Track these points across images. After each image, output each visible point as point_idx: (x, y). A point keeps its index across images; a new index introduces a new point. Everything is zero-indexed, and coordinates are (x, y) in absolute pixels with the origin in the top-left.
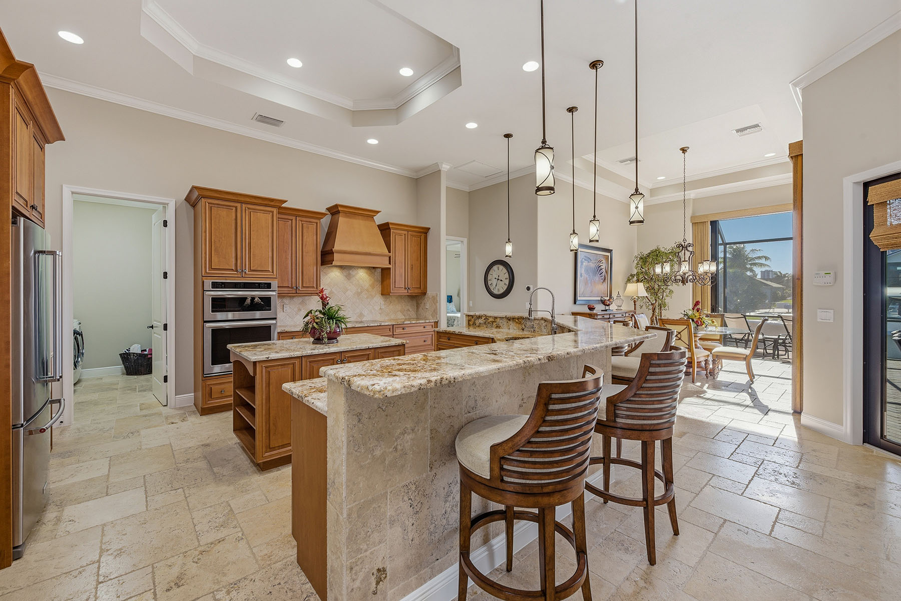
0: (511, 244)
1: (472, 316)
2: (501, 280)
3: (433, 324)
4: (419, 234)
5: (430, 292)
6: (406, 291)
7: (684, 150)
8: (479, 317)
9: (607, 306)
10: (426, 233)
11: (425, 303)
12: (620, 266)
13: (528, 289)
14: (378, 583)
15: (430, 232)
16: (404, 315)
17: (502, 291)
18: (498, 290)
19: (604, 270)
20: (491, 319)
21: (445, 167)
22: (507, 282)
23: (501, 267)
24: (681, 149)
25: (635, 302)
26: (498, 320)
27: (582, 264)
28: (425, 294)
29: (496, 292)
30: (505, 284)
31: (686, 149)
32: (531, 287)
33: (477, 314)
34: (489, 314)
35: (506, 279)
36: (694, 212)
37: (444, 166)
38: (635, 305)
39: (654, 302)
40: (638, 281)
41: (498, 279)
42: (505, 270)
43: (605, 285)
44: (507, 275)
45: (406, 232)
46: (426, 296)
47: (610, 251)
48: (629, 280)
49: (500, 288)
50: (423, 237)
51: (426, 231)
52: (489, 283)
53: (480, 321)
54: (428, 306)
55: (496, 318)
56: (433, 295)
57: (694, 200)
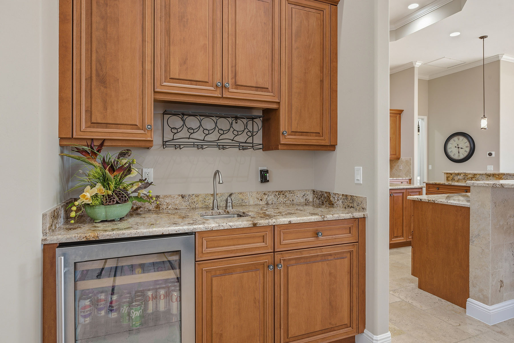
0: (486, 119)
1: (451, 174)
2: (462, 148)
3: (408, 180)
4: (395, 115)
5: (403, 157)
8: (458, 174)
10: (400, 114)
11: (398, 166)
13: (490, 154)
14: (501, 287)
15: (404, 112)
17: (462, 157)
18: (459, 156)
20: (470, 176)
21: (418, 64)
22: (468, 150)
23: (461, 138)
28: (398, 159)
29: (456, 158)
30: (465, 151)
32: (493, 153)
34: (468, 172)
35: (466, 147)
37: (417, 63)
41: (458, 148)
44: (468, 144)
46: (400, 160)
49: (461, 154)
50: (398, 117)
52: (449, 150)
53: (459, 177)
54: (401, 167)
55: (476, 175)
56: (407, 159)
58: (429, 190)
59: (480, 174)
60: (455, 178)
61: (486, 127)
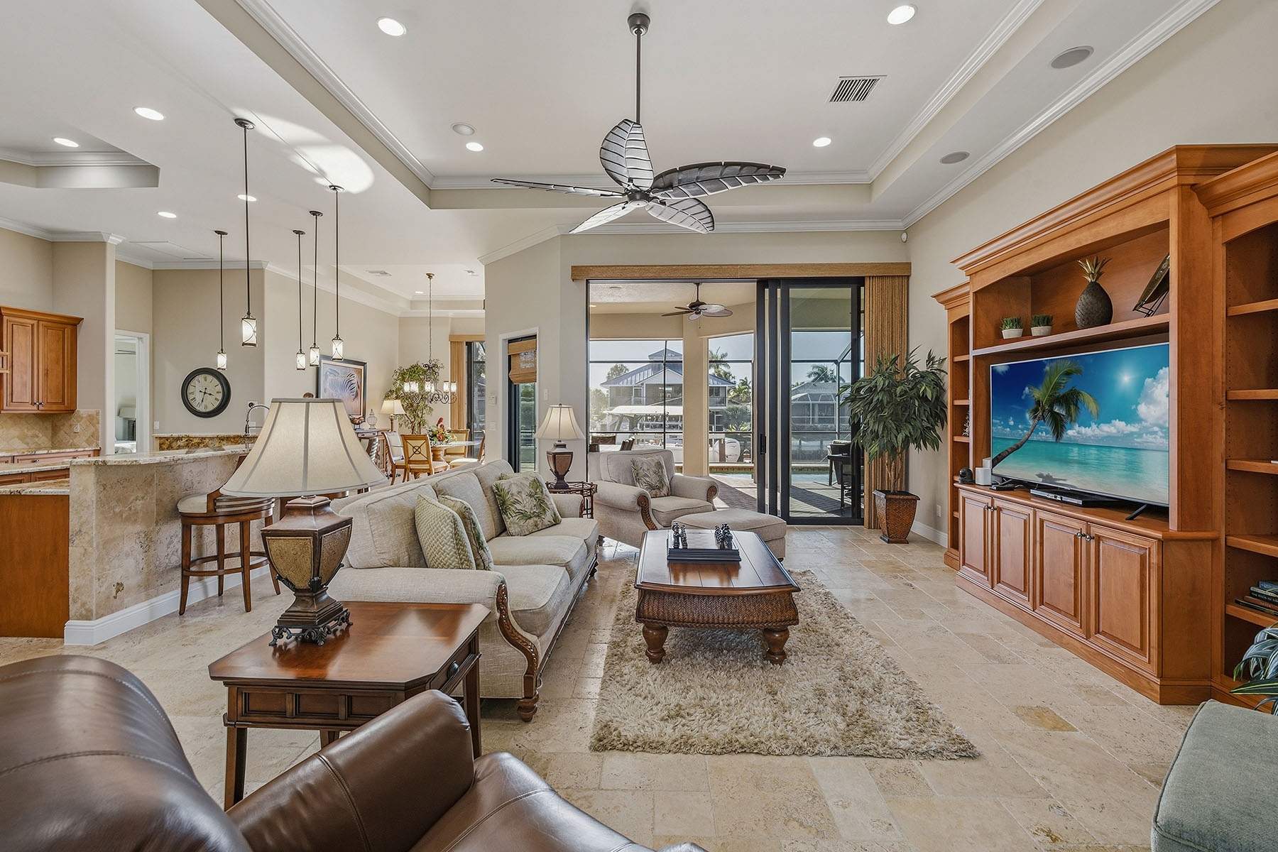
0: (225, 355)
1: (167, 439)
2: (210, 394)
3: (92, 453)
4: (61, 326)
5: (82, 409)
6: (35, 408)
8: (179, 439)
9: (357, 424)
10: (75, 325)
11: (71, 426)
12: (377, 382)
13: (252, 405)
14: (117, 592)
15: (84, 323)
16: (28, 444)
17: (210, 408)
18: (206, 407)
19: (356, 385)
20: (196, 441)
21: (113, 240)
22: (220, 397)
23: (210, 378)
24: (427, 275)
25: (392, 420)
26: (207, 440)
27: (326, 378)
28: (71, 411)
29: (201, 409)
30: (216, 399)
31: (431, 275)
32: (255, 403)
33: (175, 435)
34: (192, 435)
35: (218, 392)
36: (452, 331)
37: (111, 237)
38: (392, 423)
39: (413, 420)
40: (397, 398)
41: (205, 393)
42: (216, 382)
43: (357, 401)
44: (219, 388)
45: (35, 322)
46: (75, 414)
47: (364, 364)
48: (387, 397)
49: (211, 404)
50: (68, 331)
51: (74, 323)
52: (190, 397)
53: (179, 443)
54: (78, 429)
55: (205, 438)
56: (90, 413)
57: (452, 318)
59: (211, 438)
60: (174, 445)
61: (225, 367)
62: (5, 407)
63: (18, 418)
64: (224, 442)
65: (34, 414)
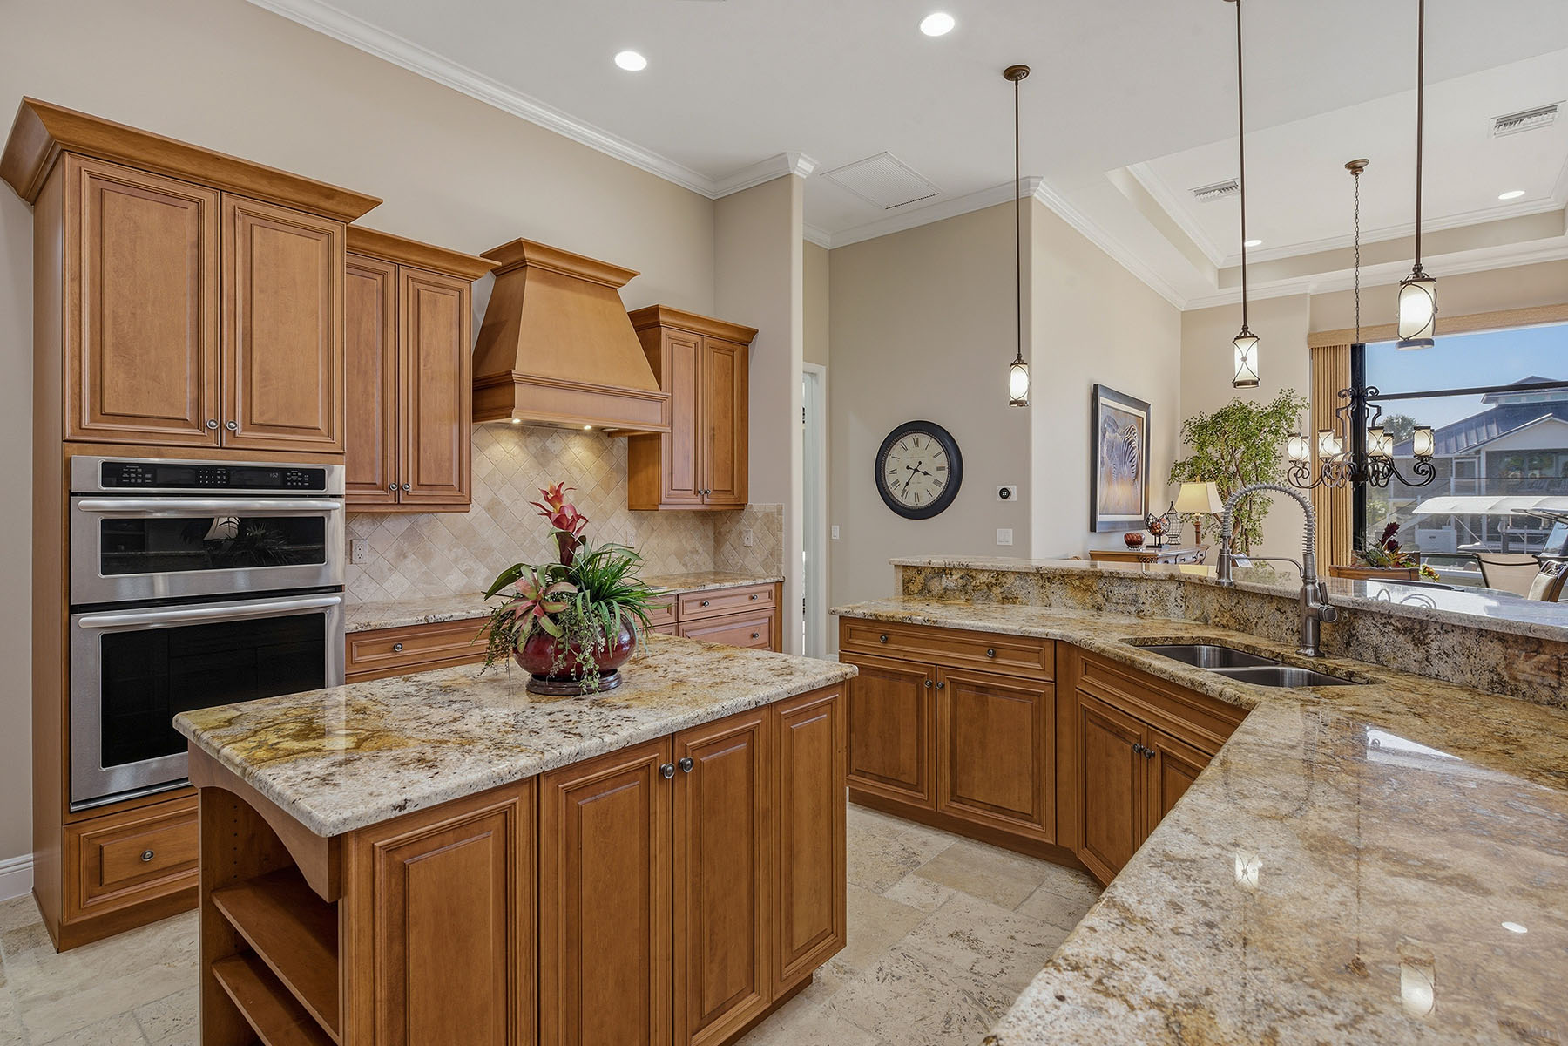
1: (919, 569)
2: (925, 473)
3: (772, 587)
4: (729, 346)
5: (757, 502)
6: (699, 500)
7: (1355, 168)
8: (944, 571)
9: (1158, 535)
10: (746, 344)
11: (741, 533)
12: (1160, 444)
13: (1005, 494)
15: (758, 339)
16: (685, 565)
17: (926, 501)
18: (917, 497)
19: (1136, 452)
20: (983, 578)
21: (803, 167)
22: (943, 477)
23: (924, 439)
24: (1349, 166)
25: (1198, 526)
26: (1011, 579)
28: (740, 506)
29: (909, 502)
30: (936, 482)
31: (1359, 164)
32: (1013, 489)
33: (938, 562)
34: (976, 562)
35: (939, 469)
36: (1312, 326)
37: (802, 164)
38: (1197, 532)
41: (916, 471)
42: (936, 447)
43: (1138, 485)
44: (942, 460)
45: (698, 339)
46: (746, 512)
47: (1145, 406)
48: (1174, 477)
49: (924, 492)
50: (738, 355)
51: (745, 337)
52: (890, 479)
53: (947, 582)
54: (750, 540)
56: (768, 510)
57: (1312, 297)
58: (851, 641)
60: (937, 586)
61: (1025, 398)
62: (664, 500)
63: (676, 516)
64: (1055, 587)
65: (694, 511)
